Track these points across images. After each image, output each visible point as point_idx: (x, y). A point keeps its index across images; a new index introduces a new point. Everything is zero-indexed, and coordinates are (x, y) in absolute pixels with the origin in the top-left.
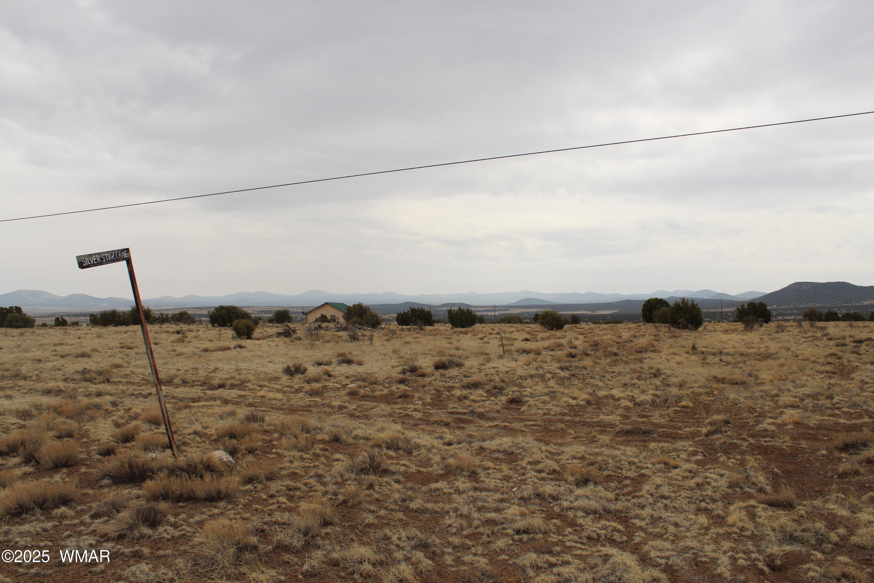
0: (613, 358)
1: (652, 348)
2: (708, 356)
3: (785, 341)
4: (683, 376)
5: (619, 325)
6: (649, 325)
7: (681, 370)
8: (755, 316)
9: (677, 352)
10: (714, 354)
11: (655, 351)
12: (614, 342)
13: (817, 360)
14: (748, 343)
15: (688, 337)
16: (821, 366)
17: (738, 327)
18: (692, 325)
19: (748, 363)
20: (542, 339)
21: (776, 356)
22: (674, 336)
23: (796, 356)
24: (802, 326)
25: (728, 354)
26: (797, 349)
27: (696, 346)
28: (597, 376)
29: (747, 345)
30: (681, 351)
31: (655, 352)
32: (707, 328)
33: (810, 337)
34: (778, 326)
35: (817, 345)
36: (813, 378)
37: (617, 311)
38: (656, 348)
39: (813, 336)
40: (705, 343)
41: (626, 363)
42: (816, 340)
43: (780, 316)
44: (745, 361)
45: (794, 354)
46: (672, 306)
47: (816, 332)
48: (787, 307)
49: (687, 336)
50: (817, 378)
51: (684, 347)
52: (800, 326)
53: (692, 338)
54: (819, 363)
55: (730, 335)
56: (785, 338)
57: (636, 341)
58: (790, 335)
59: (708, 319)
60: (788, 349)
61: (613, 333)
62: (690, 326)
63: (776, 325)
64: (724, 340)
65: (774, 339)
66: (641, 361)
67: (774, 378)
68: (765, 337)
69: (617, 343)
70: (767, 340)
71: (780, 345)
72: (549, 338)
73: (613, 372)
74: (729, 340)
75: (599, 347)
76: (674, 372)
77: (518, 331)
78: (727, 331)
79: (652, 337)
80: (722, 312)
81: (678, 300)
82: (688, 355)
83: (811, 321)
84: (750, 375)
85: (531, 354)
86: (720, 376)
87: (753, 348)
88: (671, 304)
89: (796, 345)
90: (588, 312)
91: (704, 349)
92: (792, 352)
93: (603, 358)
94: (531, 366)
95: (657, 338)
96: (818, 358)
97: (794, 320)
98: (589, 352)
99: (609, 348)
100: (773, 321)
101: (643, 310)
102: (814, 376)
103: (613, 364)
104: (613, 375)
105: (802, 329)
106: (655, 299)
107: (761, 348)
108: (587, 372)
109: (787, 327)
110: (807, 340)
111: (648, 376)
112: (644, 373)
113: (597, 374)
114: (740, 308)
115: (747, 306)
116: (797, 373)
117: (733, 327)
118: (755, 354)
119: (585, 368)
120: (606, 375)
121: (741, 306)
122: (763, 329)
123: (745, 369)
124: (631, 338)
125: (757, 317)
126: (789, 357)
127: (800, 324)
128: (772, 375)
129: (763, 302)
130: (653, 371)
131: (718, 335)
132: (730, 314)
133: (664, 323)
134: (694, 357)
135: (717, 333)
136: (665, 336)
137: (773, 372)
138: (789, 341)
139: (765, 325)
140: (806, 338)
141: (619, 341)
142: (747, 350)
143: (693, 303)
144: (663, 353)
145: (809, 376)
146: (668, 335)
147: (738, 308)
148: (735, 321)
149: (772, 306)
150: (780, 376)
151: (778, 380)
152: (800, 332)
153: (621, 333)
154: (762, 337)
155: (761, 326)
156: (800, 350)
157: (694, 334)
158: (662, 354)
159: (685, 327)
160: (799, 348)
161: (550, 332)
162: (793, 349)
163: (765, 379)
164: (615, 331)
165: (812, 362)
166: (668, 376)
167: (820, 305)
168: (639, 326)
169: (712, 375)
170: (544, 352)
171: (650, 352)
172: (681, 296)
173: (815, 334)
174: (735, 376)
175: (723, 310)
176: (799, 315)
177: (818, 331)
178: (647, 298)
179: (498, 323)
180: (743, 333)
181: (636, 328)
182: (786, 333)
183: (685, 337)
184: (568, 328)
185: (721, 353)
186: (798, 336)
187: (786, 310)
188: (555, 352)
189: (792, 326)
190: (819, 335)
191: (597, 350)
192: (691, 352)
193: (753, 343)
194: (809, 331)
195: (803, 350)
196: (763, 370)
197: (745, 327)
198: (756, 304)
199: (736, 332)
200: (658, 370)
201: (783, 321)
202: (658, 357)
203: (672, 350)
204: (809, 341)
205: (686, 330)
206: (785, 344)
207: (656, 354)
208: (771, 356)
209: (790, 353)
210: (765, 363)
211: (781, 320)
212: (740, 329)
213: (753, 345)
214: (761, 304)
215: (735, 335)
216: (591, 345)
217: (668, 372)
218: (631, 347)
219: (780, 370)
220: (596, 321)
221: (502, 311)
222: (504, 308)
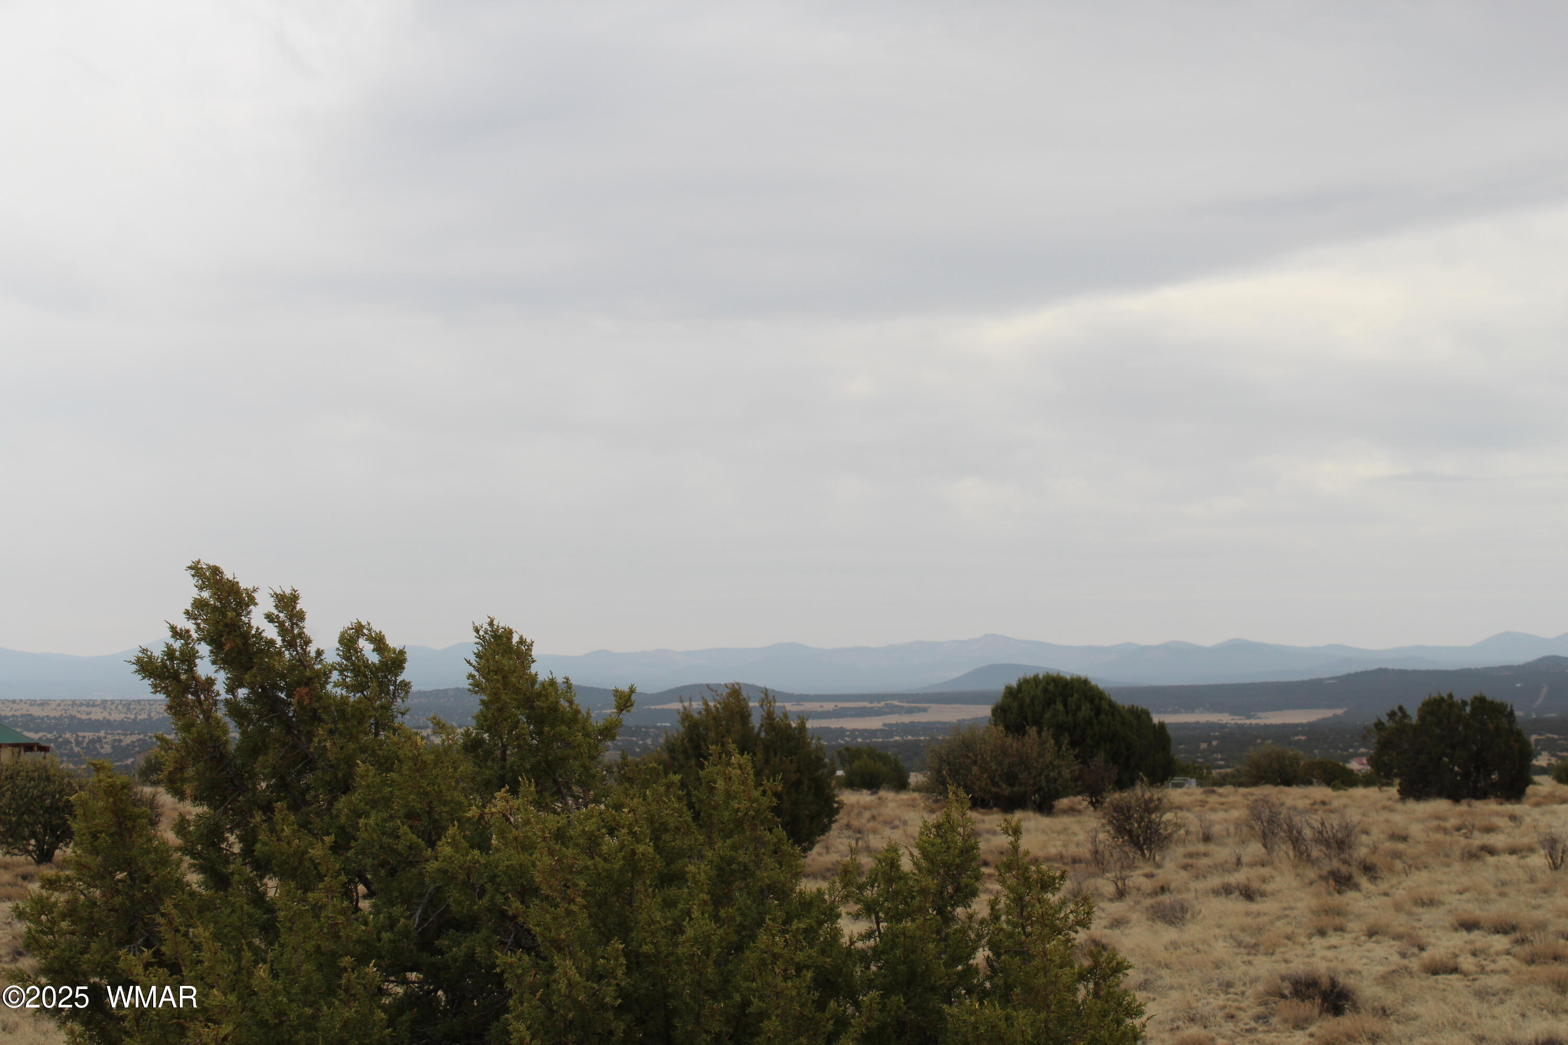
221: (900, 713)
222: (908, 702)
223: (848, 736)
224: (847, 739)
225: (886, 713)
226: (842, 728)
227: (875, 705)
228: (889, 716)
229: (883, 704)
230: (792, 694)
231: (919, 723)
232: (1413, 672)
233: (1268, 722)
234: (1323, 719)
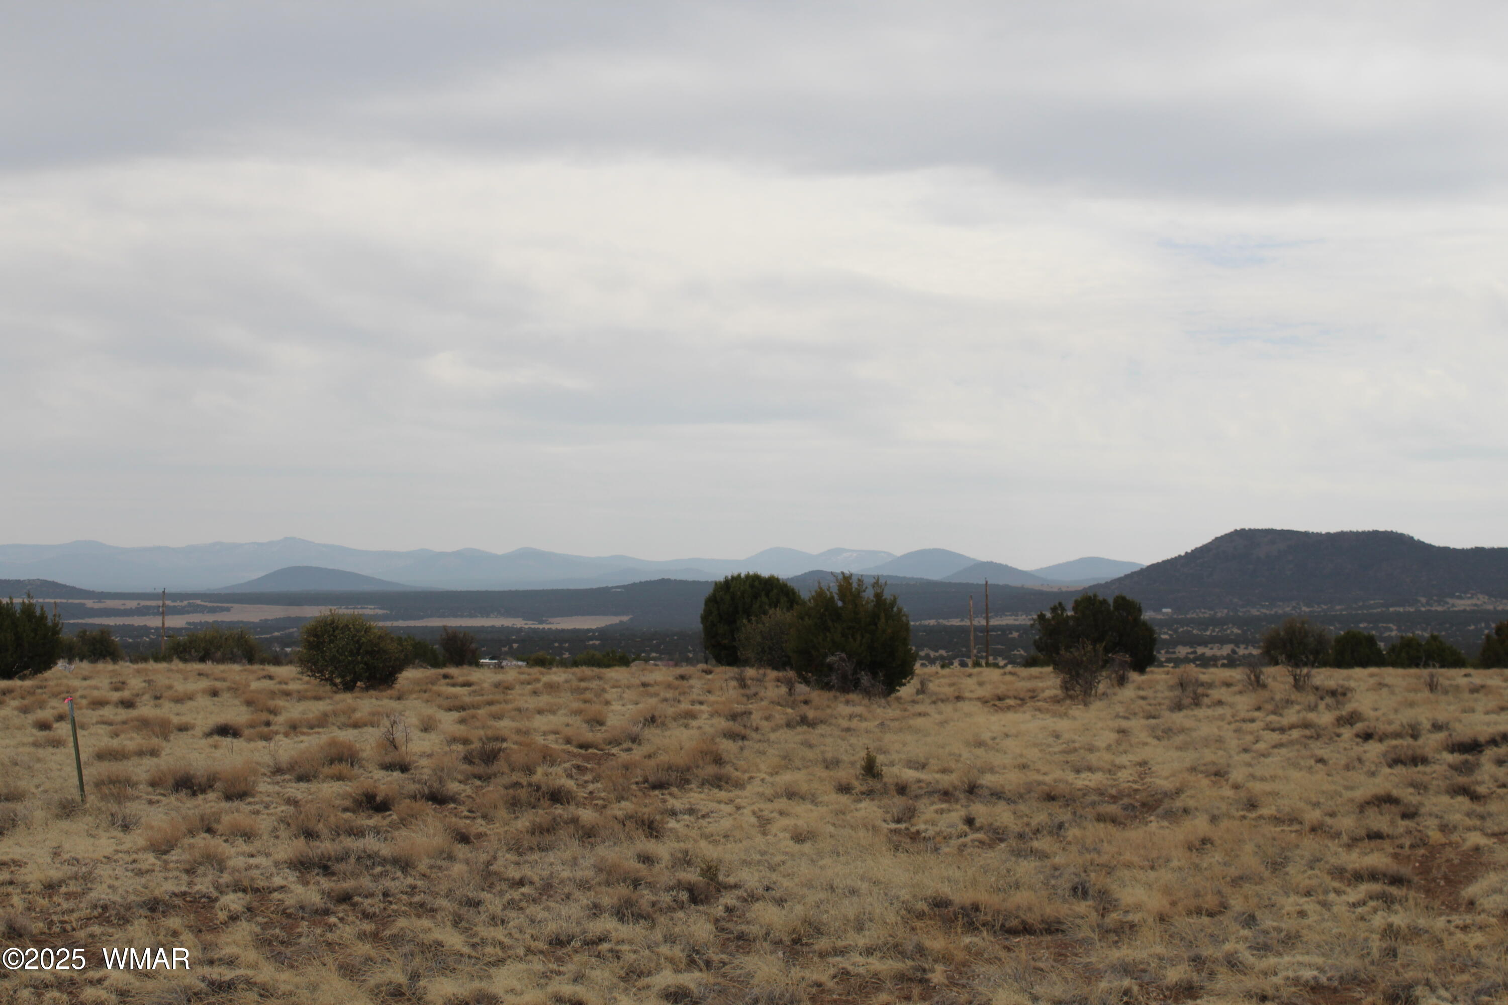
0: (542, 815)
1: (711, 770)
2: (921, 805)
3: (1206, 742)
4: (813, 897)
5: (616, 674)
6: (724, 674)
7: (805, 869)
8: (1100, 647)
9: (804, 788)
10: (946, 795)
11: (718, 782)
12: (568, 741)
13: (1329, 820)
14: (1075, 750)
15: (854, 723)
16: (1349, 847)
17: (1040, 685)
18: (874, 675)
19: (1073, 832)
20: (294, 728)
21: (1178, 804)
22: (804, 720)
23: (1252, 805)
24: (1264, 686)
25: (997, 795)
26: (1253, 777)
27: (880, 759)
28: (445, 903)
29: (1072, 757)
30: (821, 780)
31: (720, 787)
32: (932, 686)
33: (1292, 727)
34: (1182, 685)
35: (1321, 760)
36: (1324, 904)
37: (625, 618)
38: (728, 769)
39: (1306, 725)
40: (916, 748)
41: (588, 834)
42: (1318, 737)
43: (1185, 644)
44: (1061, 826)
45: (1243, 794)
46: (812, 604)
47: (1313, 708)
48: (1208, 614)
49: (851, 717)
50: (1340, 904)
51: (831, 764)
52: (1258, 684)
53: (871, 725)
54: (1338, 835)
55: (1010, 716)
56: (1207, 730)
57: (654, 737)
58: (1222, 718)
59: (943, 652)
60: (1219, 774)
61: (576, 705)
62: (865, 679)
63: (1173, 681)
64: (986, 736)
65: (1169, 732)
66: (652, 829)
67: (1173, 904)
68: (1136, 724)
69: (581, 746)
70: (1144, 736)
71: (1190, 757)
72: (322, 722)
73: (521, 883)
74: (1007, 735)
75: (500, 765)
76: (774, 876)
77: (215, 693)
78: (1000, 699)
79: (722, 724)
80: (987, 630)
81: (824, 585)
82: (844, 799)
83: (1297, 665)
84: (1080, 891)
85: (211, 796)
86: (961, 896)
87: (1090, 769)
88: (805, 594)
89: (1246, 757)
90: (518, 623)
91: (910, 775)
92: (1236, 787)
93: (502, 813)
94: (174, 856)
95: (736, 727)
96: (1332, 815)
97: (1232, 662)
98: (453, 787)
99: (540, 771)
100: (1161, 665)
101: (705, 618)
102: (1326, 892)
103: (535, 840)
104: (516, 894)
105: (1265, 694)
106: (748, 577)
107: (1122, 767)
108: (410, 881)
109: (1211, 685)
110: (1285, 738)
111: (666, 899)
112: (651, 886)
113: (449, 894)
114: (1048, 615)
115: (1075, 609)
116: (1261, 880)
117: (1022, 685)
118: (1101, 792)
119: (404, 864)
120: (485, 896)
121: (1054, 610)
122: (1128, 692)
123: (1058, 860)
124: (636, 729)
125: (1107, 650)
126: (1224, 807)
127: (1257, 678)
128: (1167, 890)
129: (1129, 597)
130: (692, 876)
131: (969, 715)
132: (1015, 635)
133: (777, 665)
134: (868, 809)
135: (965, 706)
136: (768, 718)
137: (1165, 876)
138: (1220, 740)
139: (1134, 676)
140: (1282, 730)
141: (589, 736)
142: (1071, 776)
143: (878, 596)
144: (751, 789)
145: (1308, 894)
146: (780, 715)
147: (1041, 617)
148: (1031, 663)
149: (1158, 610)
150: (1197, 895)
151: (1189, 913)
152: (1259, 709)
153: (607, 703)
154: (1124, 724)
155: (1122, 681)
156: (1263, 779)
157: (879, 711)
158: (745, 796)
159: (849, 685)
160: (1258, 771)
161: (339, 697)
162: (1237, 775)
163: (1138, 907)
164: (588, 695)
165: (1313, 830)
166: (752, 898)
167: (1316, 608)
168: (682, 677)
169: (929, 892)
170: (264, 787)
171: (702, 784)
172: (837, 570)
173: (1312, 716)
174: (1021, 898)
175: (994, 622)
176: (1248, 642)
177: (1322, 706)
178: (720, 575)
179: (157, 659)
180: (1056, 707)
181: (669, 686)
182: (1209, 712)
183: (845, 723)
184: (417, 682)
185: (972, 790)
186: (1252, 720)
187: (1204, 624)
188: (313, 786)
189: (1228, 685)
190: (1325, 718)
191: (485, 778)
192: (858, 786)
193: (1091, 749)
194: (1289, 702)
195: (1273, 778)
196: (1129, 865)
197: (1065, 687)
198: (1104, 602)
199: (1030, 704)
200: (710, 871)
201: (1193, 661)
202: (729, 809)
203: (786, 778)
204: (1292, 743)
205: (852, 696)
206: (1209, 755)
207: (723, 795)
208: (1159, 802)
209: (1228, 792)
210: (1135, 834)
211: (1186, 660)
212: (1048, 693)
213: (1093, 759)
214: (1123, 603)
215: (1028, 716)
216: (468, 759)
217: (751, 879)
218: (626, 767)
219: (1197, 867)
220: (541, 654)
221: (203, 612)
222: (210, 602)
223: (153, 634)
224: (152, 636)
225: (189, 612)
226: (145, 626)
227: (178, 603)
228: (191, 615)
229: (185, 603)
230: (93, 592)
231: (223, 622)
232: (694, 582)
233: (560, 627)
234: (611, 625)
